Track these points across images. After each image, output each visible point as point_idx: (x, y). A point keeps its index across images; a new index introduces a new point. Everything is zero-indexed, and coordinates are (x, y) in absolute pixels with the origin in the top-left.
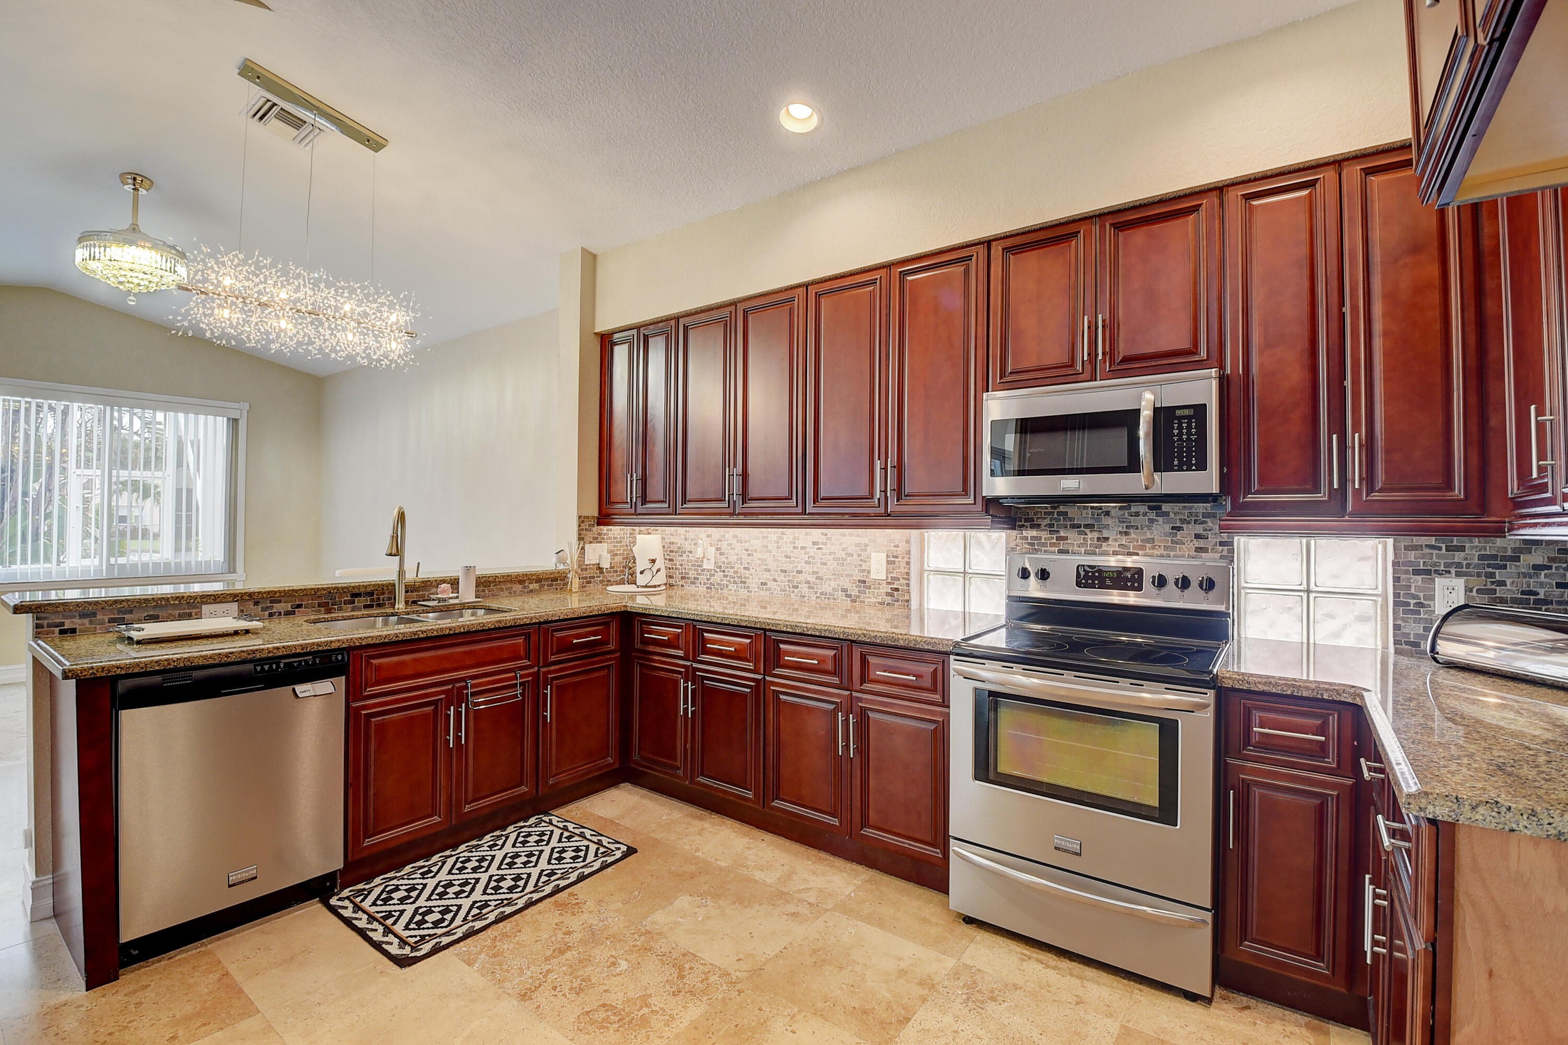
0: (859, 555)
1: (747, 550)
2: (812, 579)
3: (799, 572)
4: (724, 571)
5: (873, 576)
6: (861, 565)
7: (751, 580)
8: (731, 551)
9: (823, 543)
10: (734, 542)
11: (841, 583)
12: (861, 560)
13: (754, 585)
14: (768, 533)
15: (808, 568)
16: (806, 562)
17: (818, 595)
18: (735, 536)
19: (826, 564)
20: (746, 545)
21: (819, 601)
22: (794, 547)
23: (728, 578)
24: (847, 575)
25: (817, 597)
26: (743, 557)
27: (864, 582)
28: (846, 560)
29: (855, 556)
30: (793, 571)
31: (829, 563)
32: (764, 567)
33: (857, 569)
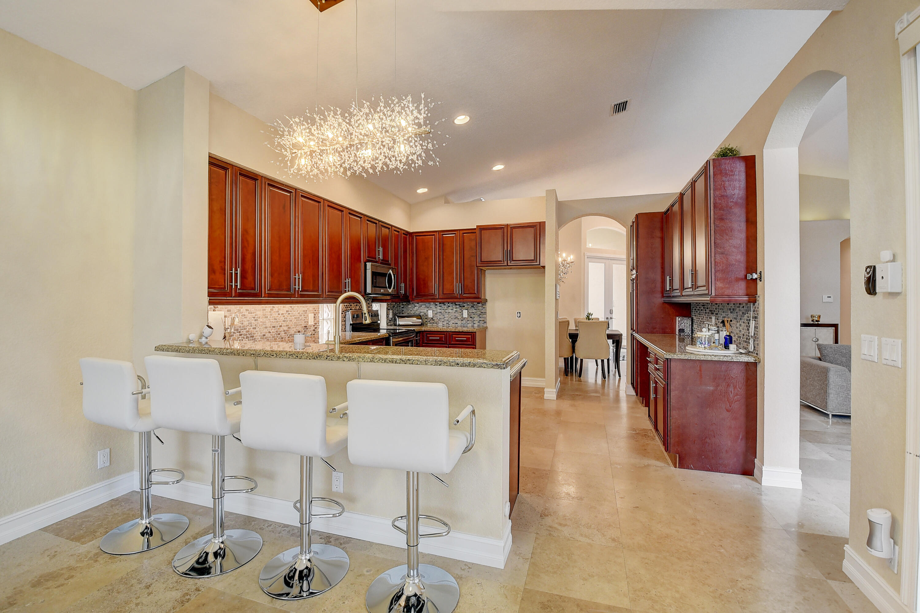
0: (304, 315)
1: (254, 318)
2: (286, 328)
3: (281, 326)
4: (240, 332)
5: (310, 324)
6: (305, 320)
7: (256, 335)
8: (244, 319)
9: (290, 311)
10: (247, 313)
11: (298, 329)
12: (305, 317)
13: (258, 337)
14: (266, 307)
15: (284, 324)
16: (284, 321)
17: (289, 336)
18: (247, 310)
19: (291, 321)
20: (254, 315)
21: (289, 338)
22: (279, 314)
23: (243, 336)
24: (300, 325)
25: (288, 337)
26: (252, 322)
27: (306, 327)
28: (299, 318)
29: (303, 316)
30: (278, 326)
31: (293, 320)
32: (264, 326)
33: (303, 322)
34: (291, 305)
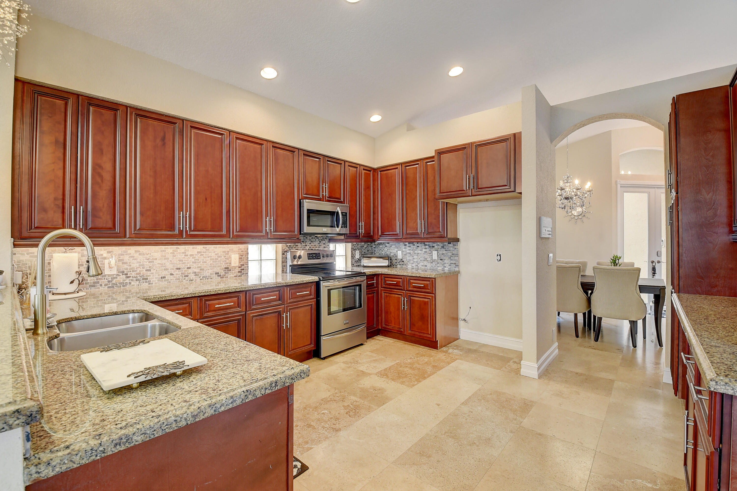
0: (225, 257)
1: (148, 259)
2: (197, 270)
3: (189, 268)
4: (127, 274)
5: (233, 265)
6: (226, 261)
7: (151, 277)
8: (134, 261)
9: (204, 252)
10: (136, 255)
11: (215, 270)
12: (226, 259)
13: (154, 279)
14: (166, 248)
15: (195, 265)
16: (193, 262)
17: (201, 278)
18: (136, 251)
19: (206, 262)
20: (148, 256)
21: (202, 280)
22: (185, 255)
23: (131, 278)
24: (218, 266)
25: (201, 279)
26: (145, 263)
27: (228, 268)
28: (217, 259)
29: (223, 257)
30: (185, 268)
31: (208, 262)
32: (163, 268)
33: (224, 263)
34: (205, 246)
